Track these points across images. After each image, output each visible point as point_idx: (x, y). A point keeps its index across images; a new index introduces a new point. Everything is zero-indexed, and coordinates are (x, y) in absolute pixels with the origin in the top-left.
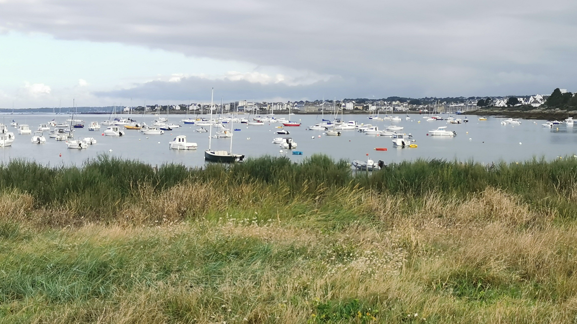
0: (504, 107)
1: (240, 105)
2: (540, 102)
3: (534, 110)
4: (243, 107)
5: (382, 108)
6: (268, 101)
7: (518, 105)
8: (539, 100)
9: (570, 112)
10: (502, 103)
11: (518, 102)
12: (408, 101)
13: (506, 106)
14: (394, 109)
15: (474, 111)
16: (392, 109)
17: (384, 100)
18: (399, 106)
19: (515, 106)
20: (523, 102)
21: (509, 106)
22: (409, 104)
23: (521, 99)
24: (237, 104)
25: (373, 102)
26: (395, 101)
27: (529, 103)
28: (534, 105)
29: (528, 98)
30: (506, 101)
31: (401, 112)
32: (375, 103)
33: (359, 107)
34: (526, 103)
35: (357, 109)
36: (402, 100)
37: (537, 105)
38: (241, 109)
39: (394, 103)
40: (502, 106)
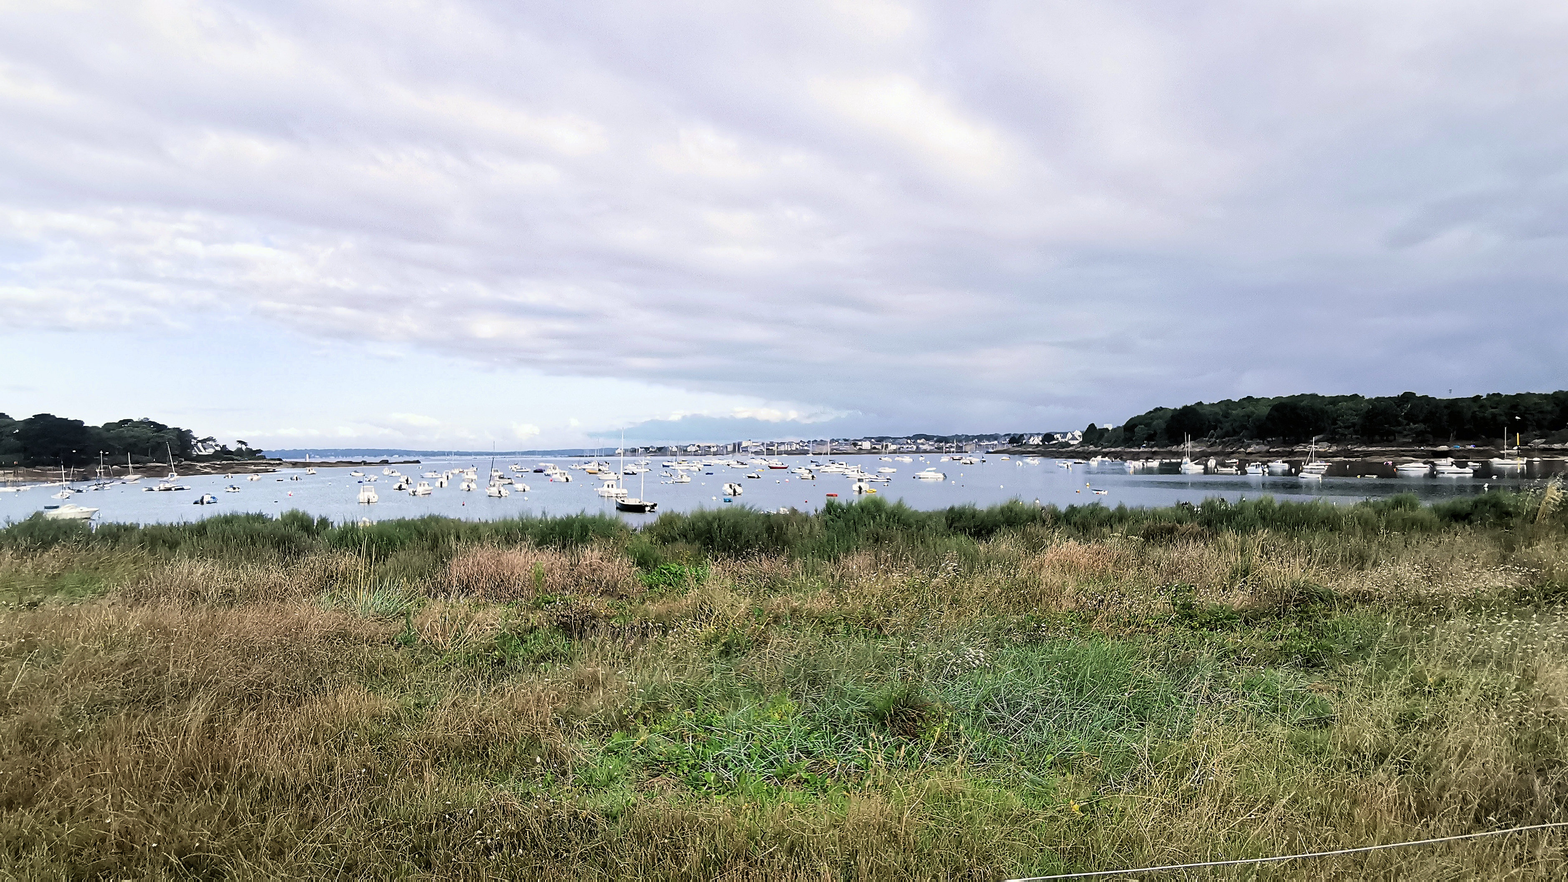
0: (1038, 445)
1: (744, 445)
2: (1079, 438)
3: (1071, 448)
4: (747, 447)
5: (905, 447)
6: (775, 440)
7: (1054, 442)
8: (1077, 437)
9: (1104, 450)
10: (1037, 440)
11: (1054, 439)
12: (935, 439)
13: (1041, 444)
14: (918, 447)
15: (1005, 450)
16: (915, 447)
17: (908, 438)
18: (923, 444)
19: (1051, 443)
20: (1060, 439)
21: (1044, 444)
22: (936, 442)
23: (1058, 436)
24: (740, 444)
25: (894, 440)
26: (920, 439)
27: (1066, 440)
28: (1072, 442)
29: (1064, 435)
30: (1040, 438)
31: (925, 452)
32: (897, 441)
33: (877, 447)
34: (1063, 440)
35: (875, 448)
36: (928, 438)
37: (1076, 442)
38: (746, 450)
39: (919, 441)
40: (1036, 444)
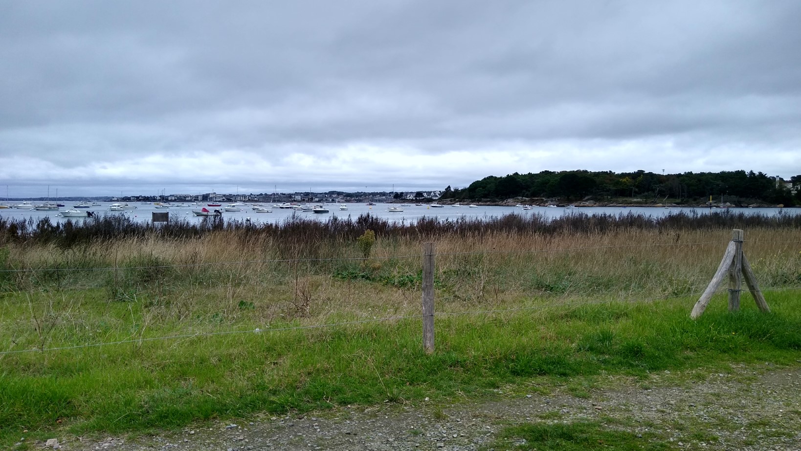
1: (211, 196)
2: (438, 196)
11: (422, 196)
13: (414, 199)
16: (331, 200)
19: (421, 199)
20: (426, 196)
23: (425, 193)
27: (431, 197)
30: (414, 195)
34: (429, 197)
39: (333, 196)
40: (411, 198)
